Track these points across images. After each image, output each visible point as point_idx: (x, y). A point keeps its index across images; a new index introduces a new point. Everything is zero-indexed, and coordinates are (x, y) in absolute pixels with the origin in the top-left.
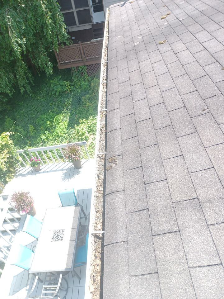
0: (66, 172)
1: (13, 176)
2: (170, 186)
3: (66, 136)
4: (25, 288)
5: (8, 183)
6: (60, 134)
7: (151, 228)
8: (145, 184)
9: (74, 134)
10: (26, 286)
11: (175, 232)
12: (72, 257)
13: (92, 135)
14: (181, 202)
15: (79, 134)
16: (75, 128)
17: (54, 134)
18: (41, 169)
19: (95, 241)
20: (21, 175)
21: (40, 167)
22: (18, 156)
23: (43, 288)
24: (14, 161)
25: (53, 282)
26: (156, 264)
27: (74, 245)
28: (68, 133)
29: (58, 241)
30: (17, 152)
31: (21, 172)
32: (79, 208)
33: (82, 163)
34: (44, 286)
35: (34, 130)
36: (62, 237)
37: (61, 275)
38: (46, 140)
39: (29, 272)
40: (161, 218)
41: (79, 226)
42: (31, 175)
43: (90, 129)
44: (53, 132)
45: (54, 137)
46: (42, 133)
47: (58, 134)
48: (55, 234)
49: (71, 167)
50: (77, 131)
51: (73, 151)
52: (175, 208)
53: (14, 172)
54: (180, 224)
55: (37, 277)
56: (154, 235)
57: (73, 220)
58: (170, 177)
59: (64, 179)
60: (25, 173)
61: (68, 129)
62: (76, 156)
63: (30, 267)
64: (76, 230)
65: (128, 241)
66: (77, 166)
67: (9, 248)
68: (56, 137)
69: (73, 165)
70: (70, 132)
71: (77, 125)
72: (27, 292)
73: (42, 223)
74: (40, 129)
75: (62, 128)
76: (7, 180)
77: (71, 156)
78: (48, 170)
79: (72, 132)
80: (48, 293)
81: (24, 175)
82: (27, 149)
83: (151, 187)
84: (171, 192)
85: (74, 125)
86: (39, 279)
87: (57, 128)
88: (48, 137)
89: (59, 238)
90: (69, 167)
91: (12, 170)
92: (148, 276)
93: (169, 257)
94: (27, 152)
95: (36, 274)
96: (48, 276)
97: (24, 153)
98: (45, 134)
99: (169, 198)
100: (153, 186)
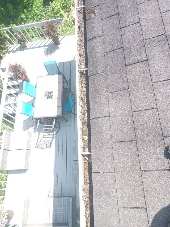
0: (47, 48)
1: (6, 52)
2: (142, 27)
3: (43, 14)
4: (32, 127)
5: (3, 58)
6: (37, 12)
7: (125, 61)
8: (121, 28)
9: (50, 12)
10: (33, 126)
11: (144, 61)
12: (60, 108)
13: (66, 12)
14: (151, 39)
15: (54, 12)
16: (49, 5)
17: (32, 12)
18: (27, 46)
19: (81, 76)
20: (12, 51)
21: (26, 44)
22: (5, 34)
23: (44, 127)
24: (3, 39)
25: (50, 124)
26: (127, 84)
27: (61, 101)
28: (44, 11)
29: (49, 98)
30: (3, 30)
31: (11, 49)
32: (61, 76)
33: (60, 40)
34: (44, 126)
35: (14, 10)
36: (52, 96)
37: (54, 119)
38: (26, 19)
39: (33, 118)
40: (133, 52)
41: (63, 89)
42: (20, 51)
43: (63, 6)
44: (31, 11)
45: (32, 16)
46: (22, 12)
47: (35, 12)
48: (46, 94)
49: (51, 43)
50: (52, 9)
51: (51, 27)
52: (146, 43)
53: (5, 49)
54: (148, 55)
55: (39, 120)
56: (127, 65)
57: (58, 84)
58: (143, 19)
59: (47, 54)
60: (15, 49)
61: (44, 6)
62: (54, 32)
63: (33, 115)
64: (61, 91)
65: (107, 72)
66: (56, 43)
67: (16, 105)
68: (34, 16)
69: (53, 42)
70: (46, 10)
71: (52, 2)
72: (34, 129)
73: (35, 87)
74: (18, 8)
75: (39, 6)
76: (2, 56)
77: (50, 33)
78: (33, 46)
79: (48, 10)
80: (47, 129)
81: (14, 52)
82: (12, 27)
83: (126, 30)
84: (143, 32)
85: (49, 2)
86: (40, 122)
87: (34, 6)
88: (27, 16)
89: (50, 97)
90: (50, 43)
91: (4, 47)
92: (122, 92)
93: (137, 78)
94: (12, 30)
95: (38, 119)
96: (46, 120)
97: (10, 30)
98: (24, 13)
99: (141, 37)
100: (127, 29)
